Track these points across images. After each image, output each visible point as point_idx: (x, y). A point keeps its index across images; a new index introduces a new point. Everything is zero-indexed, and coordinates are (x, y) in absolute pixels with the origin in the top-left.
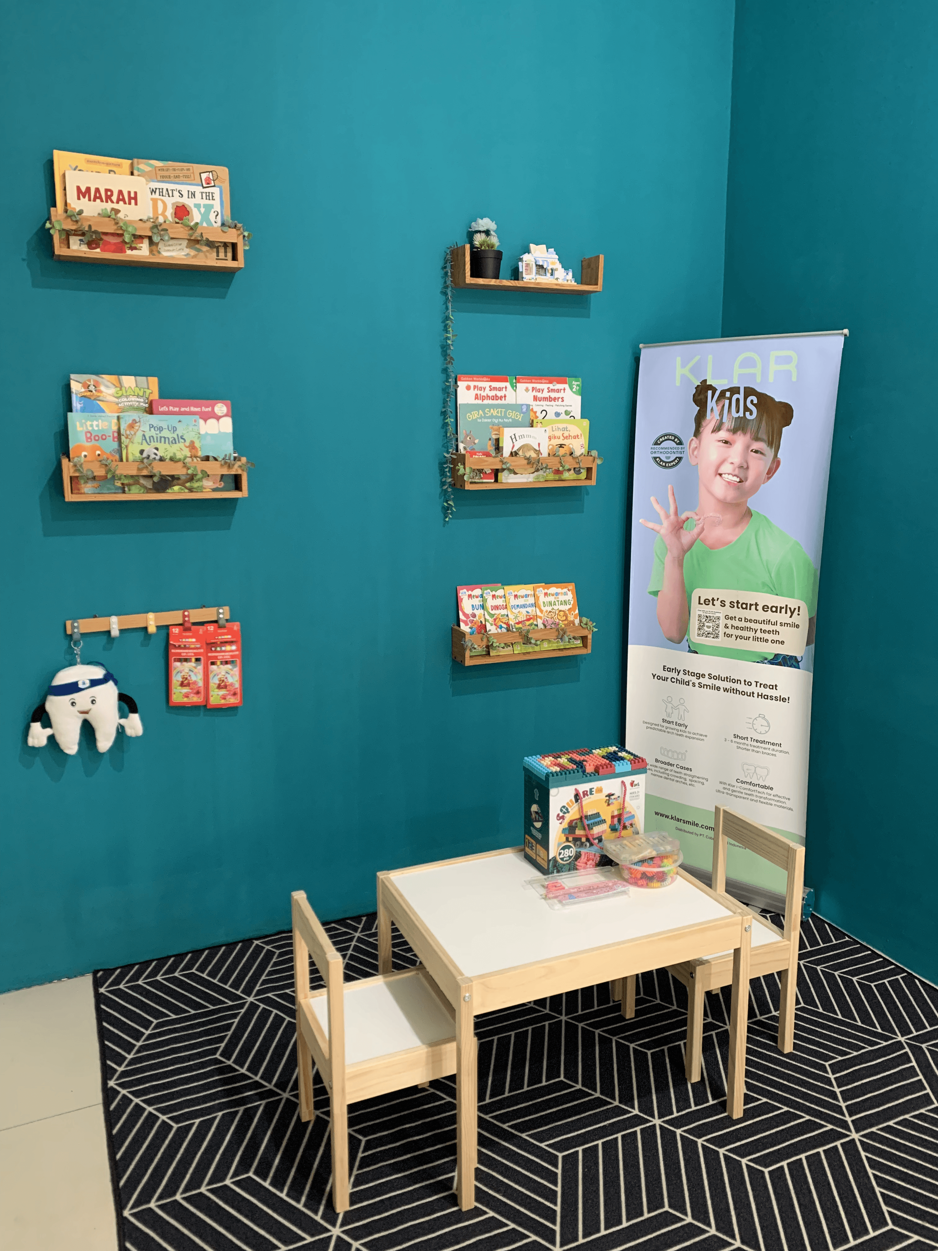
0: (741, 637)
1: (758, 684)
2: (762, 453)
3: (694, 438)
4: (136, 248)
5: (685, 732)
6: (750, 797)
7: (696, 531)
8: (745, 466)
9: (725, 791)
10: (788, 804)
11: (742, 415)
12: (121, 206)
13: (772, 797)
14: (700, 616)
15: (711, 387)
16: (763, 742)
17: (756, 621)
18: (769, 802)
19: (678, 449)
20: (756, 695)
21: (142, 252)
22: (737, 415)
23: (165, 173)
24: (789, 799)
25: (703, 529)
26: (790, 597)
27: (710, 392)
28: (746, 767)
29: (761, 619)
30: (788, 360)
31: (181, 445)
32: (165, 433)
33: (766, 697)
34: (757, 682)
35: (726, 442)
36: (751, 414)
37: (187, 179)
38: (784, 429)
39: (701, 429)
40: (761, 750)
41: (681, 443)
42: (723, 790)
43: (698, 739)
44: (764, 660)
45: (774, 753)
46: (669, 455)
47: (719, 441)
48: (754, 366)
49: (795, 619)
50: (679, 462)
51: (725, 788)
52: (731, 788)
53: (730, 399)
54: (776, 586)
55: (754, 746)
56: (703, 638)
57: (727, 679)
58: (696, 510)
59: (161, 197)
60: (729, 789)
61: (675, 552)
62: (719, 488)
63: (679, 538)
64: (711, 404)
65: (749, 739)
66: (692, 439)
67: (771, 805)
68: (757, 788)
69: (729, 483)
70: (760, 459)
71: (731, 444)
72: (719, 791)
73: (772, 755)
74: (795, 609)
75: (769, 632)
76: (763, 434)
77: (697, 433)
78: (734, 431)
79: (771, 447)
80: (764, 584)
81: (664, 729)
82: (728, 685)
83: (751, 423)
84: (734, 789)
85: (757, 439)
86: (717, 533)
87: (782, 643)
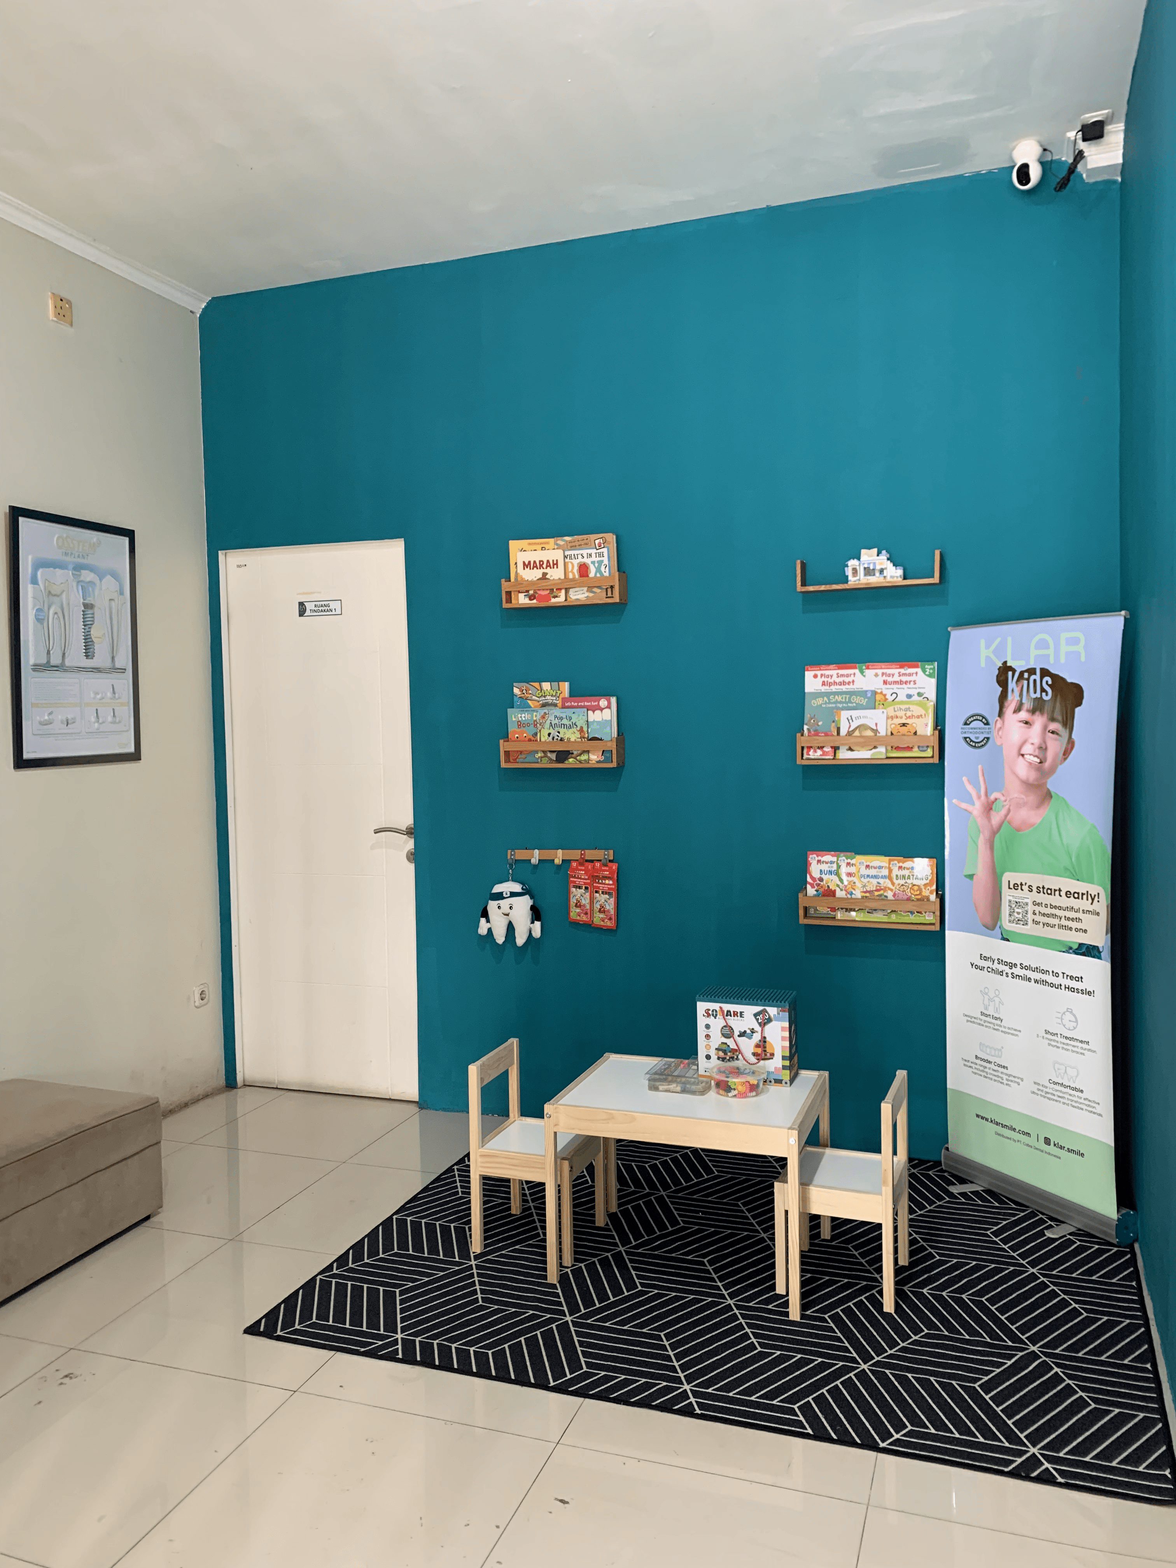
0: (1048, 925)
1: (1065, 976)
2: (1057, 734)
3: (998, 718)
4: (557, 597)
5: (1000, 1026)
6: (1062, 1100)
7: (1003, 812)
8: (1044, 748)
9: (1040, 1093)
10: (1098, 1109)
11: (1039, 696)
12: (548, 570)
13: (1082, 1101)
14: (1010, 901)
15: (1011, 669)
16: (1071, 1039)
17: (1060, 908)
18: (1080, 1106)
19: (986, 728)
20: (1063, 987)
21: (560, 599)
22: (1034, 696)
23: (573, 544)
24: (1098, 1104)
25: (1009, 811)
26: (1089, 883)
27: (1010, 673)
28: (1057, 1066)
29: (1064, 906)
30: (1076, 641)
31: (575, 730)
32: (565, 721)
33: (1072, 990)
34: (1063, 973)
35: (1027, 723)
36: (1047, 695)
37: (586, 545)
38: (1077, 710)
39: (1004, 709)
40: (1070, 1048)
41: (987, 724)
42: (1036, 1091)
43: (1012, 1034)
44: (1069, 950)
45: (1082, 1051)
46: (977, 735)
47: (1020, 721)
48: (1048, 647)
49: (1096, 906)
50: (987, 742)
51: (1039, 1090)
52: (1045, 1089)
53: (1028, 680)
54: (1077, 871)
55: (1064, 1044)
56: (1014, 925)
57: (1036, 970)
58: (1003, 792)
59: (571, 560)
60: (1042, 1091)
61: (987, 834)
62: (1023, 769)
63: (989, 819)
64: (1012, 685)
65: (1059, 1036)
66: (997, 720)
67: (1082, 1109)
68: (1068, 1090)
69: (1030, 763)
70: (1056, 740)
71: (1031, 725)
72: (1033, 1093)
73: (1081, 1053)
74: (1095, 895)
75: (1073, 920)
76: (1058, 715)
77: (1001, 714)
78: (1033, 711)
79: (1066, 728)
80: (1066, 869)
81: (982, 1022)
82: (1038, 976)
83: (1047, 704)
84: (1047, 1090)
85: (1053, 719)
86: (1023, 814)
87: (1085, 931)
